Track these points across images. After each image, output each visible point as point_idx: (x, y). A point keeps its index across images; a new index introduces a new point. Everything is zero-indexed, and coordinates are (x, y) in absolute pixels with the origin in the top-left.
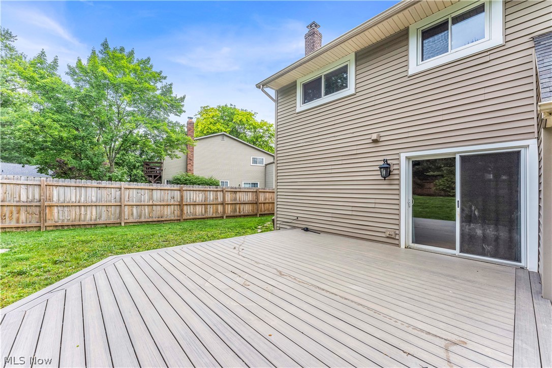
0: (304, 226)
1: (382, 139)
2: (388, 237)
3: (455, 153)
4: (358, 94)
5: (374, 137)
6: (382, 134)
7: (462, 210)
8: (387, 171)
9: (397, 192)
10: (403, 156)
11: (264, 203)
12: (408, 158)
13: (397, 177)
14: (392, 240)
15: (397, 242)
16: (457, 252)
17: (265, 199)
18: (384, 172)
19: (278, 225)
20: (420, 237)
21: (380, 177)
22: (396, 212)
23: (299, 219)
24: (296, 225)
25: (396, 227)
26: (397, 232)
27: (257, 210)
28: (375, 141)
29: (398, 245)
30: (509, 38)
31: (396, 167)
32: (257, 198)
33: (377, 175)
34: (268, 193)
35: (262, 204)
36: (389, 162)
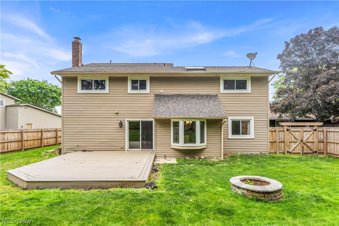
0: (83, 149)
1: (119, 113)
2: (121, 148)
3: (140, 120)
4: (110, 94)
5: (117, 112)
6: (119, 111)
7: (142, 137)
8: (121, 125)
9: (124, 132)
10: (126, 120)
11: (27, 140)
12: (127, 121)
13: (124, 127)
14: (123, 149)
15: (124, 149)
16: (140, 149)
17: (28, 137)
18: (120, 125)
19: (64, 151)
20: (131, 147)
21: (119, 127)
22: (124, 139)
23: (79, 146)
24: (78, 150)
25: (124, 144)
26: (124, 146)
27: (22, 146)
28: (117, 113)
29: (125, 150)
30: (151, 92)
31: (124, 123)
32: (22, 137)
33: (118, 126)
34: (30, 133)
35: (26, 141)
36: (122, 121)
